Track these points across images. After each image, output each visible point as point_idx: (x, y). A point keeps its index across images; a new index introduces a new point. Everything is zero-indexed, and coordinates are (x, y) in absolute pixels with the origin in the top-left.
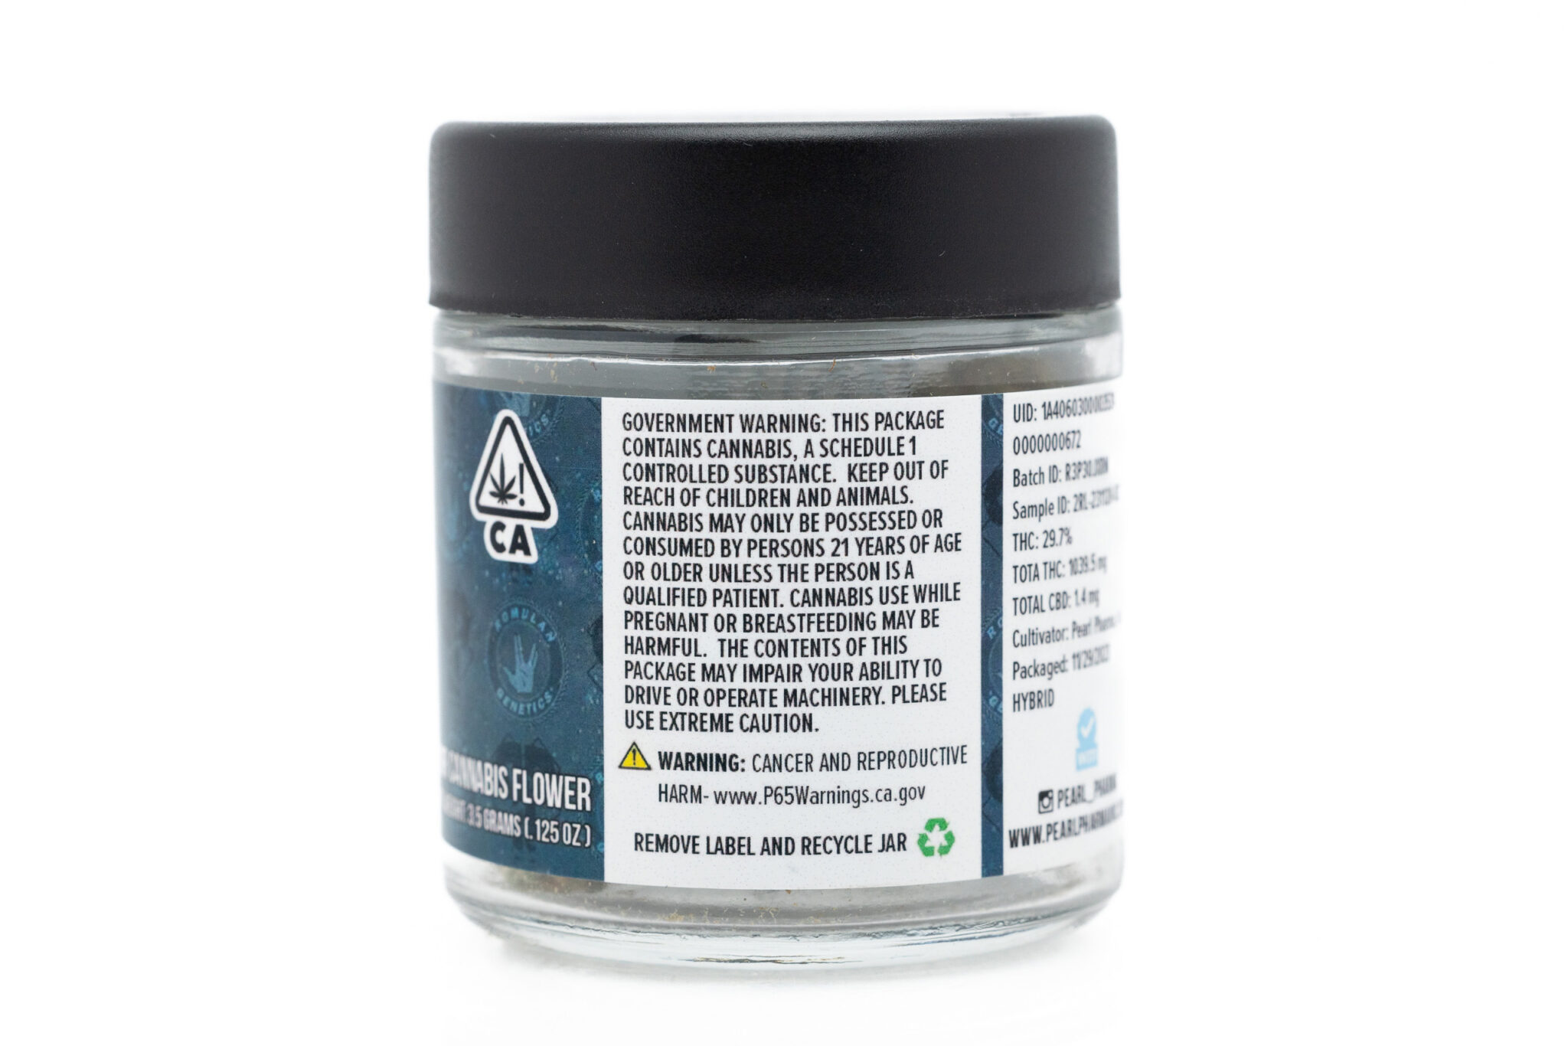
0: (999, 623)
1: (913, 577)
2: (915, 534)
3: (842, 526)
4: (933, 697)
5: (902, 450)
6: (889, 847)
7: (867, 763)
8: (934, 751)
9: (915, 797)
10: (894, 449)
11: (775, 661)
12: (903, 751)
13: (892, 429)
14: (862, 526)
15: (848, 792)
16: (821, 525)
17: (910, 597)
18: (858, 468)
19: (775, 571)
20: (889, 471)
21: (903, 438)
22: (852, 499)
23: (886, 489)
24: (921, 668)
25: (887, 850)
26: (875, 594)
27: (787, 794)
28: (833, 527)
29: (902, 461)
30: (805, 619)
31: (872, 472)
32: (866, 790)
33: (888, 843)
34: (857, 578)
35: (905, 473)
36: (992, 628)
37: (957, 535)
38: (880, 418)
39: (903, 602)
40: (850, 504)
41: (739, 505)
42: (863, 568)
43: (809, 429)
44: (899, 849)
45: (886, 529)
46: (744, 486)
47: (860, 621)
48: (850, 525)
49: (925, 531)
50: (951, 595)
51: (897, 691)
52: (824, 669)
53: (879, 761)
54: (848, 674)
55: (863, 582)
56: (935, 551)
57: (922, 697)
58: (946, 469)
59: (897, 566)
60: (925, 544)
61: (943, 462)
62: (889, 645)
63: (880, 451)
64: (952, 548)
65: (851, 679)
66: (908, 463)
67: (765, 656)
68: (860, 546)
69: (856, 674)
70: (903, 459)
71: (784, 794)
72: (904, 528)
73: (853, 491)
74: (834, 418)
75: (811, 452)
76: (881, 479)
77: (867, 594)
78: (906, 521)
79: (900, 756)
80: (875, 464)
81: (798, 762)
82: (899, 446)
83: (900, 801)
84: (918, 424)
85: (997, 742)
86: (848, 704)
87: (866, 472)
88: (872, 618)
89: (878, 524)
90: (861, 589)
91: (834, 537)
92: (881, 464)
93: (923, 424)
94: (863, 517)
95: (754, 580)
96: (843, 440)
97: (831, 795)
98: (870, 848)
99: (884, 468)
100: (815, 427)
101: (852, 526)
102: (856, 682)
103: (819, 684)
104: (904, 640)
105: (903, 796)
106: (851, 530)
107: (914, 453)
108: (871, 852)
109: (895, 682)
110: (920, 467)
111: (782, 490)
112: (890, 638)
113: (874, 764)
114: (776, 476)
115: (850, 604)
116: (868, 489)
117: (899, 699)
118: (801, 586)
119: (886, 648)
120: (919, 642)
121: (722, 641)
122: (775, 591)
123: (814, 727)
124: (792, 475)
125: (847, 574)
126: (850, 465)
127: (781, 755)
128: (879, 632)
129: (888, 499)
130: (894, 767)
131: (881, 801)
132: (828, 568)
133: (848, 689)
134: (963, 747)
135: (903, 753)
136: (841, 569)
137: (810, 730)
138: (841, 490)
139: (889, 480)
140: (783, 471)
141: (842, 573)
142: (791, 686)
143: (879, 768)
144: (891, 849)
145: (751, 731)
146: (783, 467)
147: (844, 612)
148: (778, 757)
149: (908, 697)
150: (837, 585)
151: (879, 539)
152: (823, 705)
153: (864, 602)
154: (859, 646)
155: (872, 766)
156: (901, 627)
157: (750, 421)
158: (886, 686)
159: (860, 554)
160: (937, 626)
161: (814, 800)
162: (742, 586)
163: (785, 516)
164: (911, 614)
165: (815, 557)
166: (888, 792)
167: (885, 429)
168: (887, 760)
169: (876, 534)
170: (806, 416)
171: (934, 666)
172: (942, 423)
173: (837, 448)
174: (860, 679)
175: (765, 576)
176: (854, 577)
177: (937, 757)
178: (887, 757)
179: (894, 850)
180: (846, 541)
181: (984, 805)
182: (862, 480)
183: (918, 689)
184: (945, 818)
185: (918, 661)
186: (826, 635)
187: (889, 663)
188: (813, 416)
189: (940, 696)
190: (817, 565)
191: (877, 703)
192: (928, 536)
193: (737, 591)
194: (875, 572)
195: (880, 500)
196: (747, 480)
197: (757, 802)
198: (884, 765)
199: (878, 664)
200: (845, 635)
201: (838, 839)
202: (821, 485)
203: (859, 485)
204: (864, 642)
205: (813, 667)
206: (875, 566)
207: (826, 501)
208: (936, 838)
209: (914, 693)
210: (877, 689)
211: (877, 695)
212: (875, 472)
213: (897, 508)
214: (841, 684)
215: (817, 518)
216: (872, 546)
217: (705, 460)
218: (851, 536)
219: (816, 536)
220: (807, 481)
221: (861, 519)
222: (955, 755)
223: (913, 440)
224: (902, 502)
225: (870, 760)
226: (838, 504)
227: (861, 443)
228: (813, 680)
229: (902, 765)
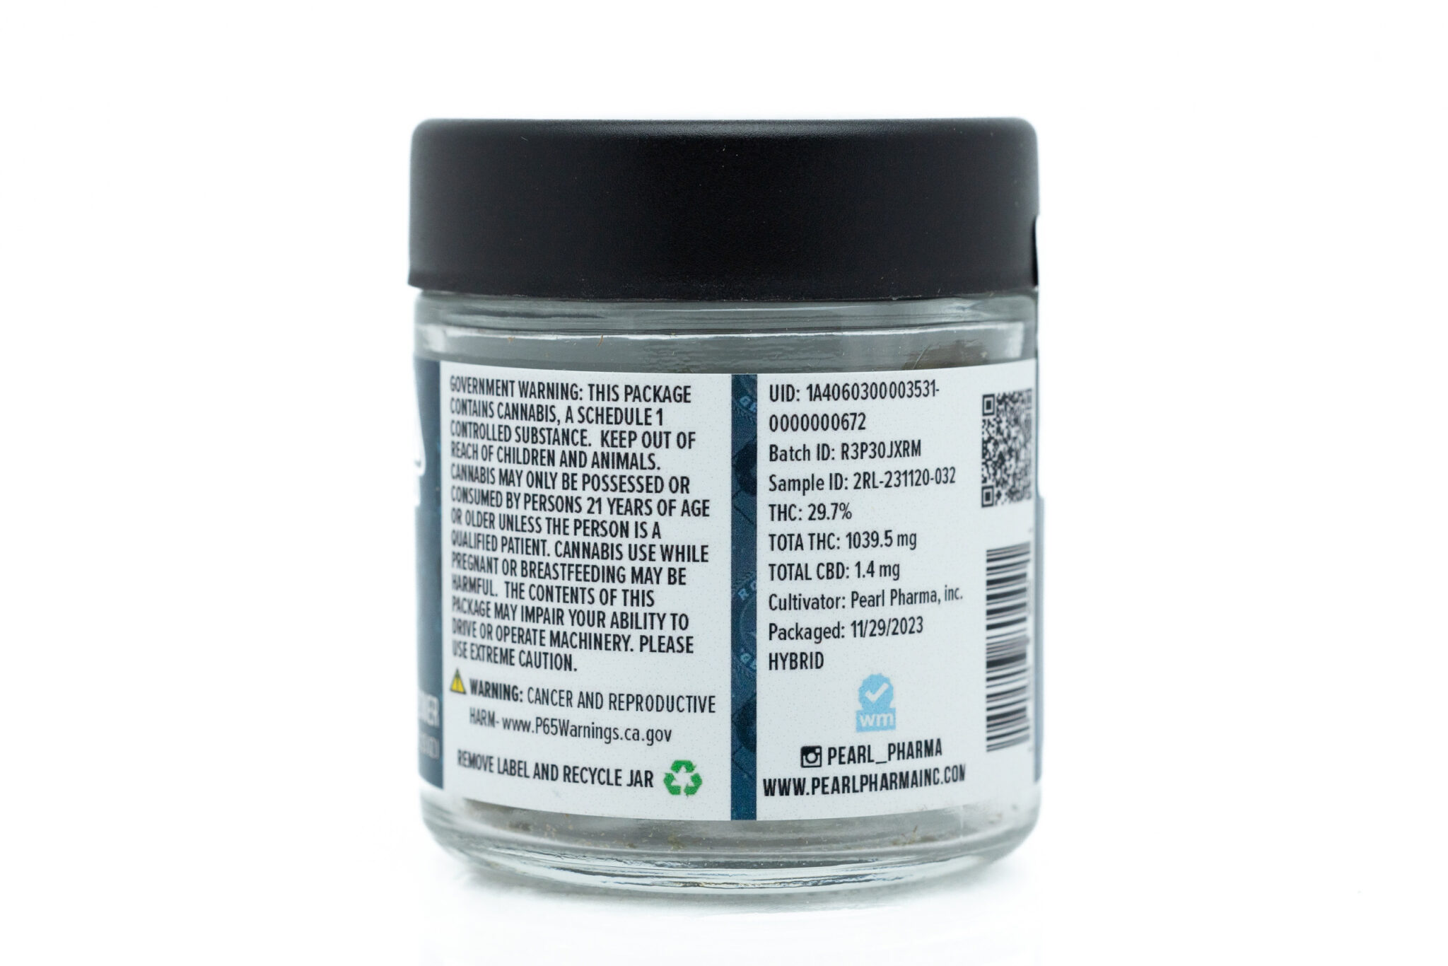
0: (752, 585)
1: (660, 537)
2: (662, 498)
3: (596, 487)
4: (680, 649)
5: (649, 420)
6: (636, 782)
7: (617, 703)
8: (681, 699)
9: (662, 739)
10: (642, 419)
11: (544, 604)
12: (650, 696)
13: (640, 401)
14: (613, 487)
15: (601, 728)
16: (579, 485)
17: (658, 556)
18: (609, 435)
19: (544, 523)
20: (637, 438)
21: (650, 409)
22: (604, 463)
23: (634, 455)
24: (668, 621)
25: (635, 785)
26: (625, 550)
27: (552, 726)
28: (589, 486)
29: (649, 431)
30: (566, 568)
31: (622, 439)
32: (616, 729)
33: (636, 779)
34: (609, 534)
35: (653, 441)
36: (744, 590)
37: (705, 501)
38: (629, 390)
39: (651, 559)
40: (603, 467)
41: (518, 463)
42: (614, 526)
43: (570, 397)
44: (646, 786)
45: (635, 492)
46: (521, 445)
47: (611, 574)
48: (603, 486)
49: (672, 496)
50: (698, 556)
51: (644, 641)
52: (581, 615)
53: (628, 703)
54: (601, 621)
55: (614, 539)
56: (682, 515)
57: (668, 648)
58: (694, 440)
59: (644, 526)
60: (671, 507)
61: (690, 433)
62: (637, 597)
63: (629, 420)
64: (699, 513)
65: (604, 626)
66: (655, 433)
67: (536, 599)
68: (611, 506)
69: (608, 621)
70: (650, 429)
71: (550, 725)
72: (651, 492)
73: (606, 455)
74: (589, 388)
75: (571, 418)
76: (630, 446)
77: (618, 550)
78: (654, 486)
79: (647, 700)
80: (625, 432)
81: (561, 698)
82: (647, 416)
83: (647, 741)
84: (665, 398)
85: (750, 696)
86: (601, 649)
87: (616, 439)
88: (622, 572)
89: (627, 487)
90: (612, 545)
91: (589, 496)
92: (630, 433)
93: (669, 398)
94: (614, 479)
95: (529, 531)
96: (597, 409)
97: (587, 730)
98: (620, 781)
99: (633, 436)
100: (574, 396)
101: (605, 487)
102: (607, 629)
103: (577, 629)
104: (651, 594)
105: (650, 737)
106: (604, 490)
107: (661, 424)
108: (620, 785)
109: (643, 632)
110: (667, 437)
111: (549, 451)
112: (638, 591)
113: (624, 706)
114: (544, 438)
115: (603, 558)
116: (619, 455)
117: (646, 648)
118: (563, 538)
119: (635, 601)
120: (666, 598)
121: (507, 583)
122: (544, 541)
123: (573, 667)
124: (556, 438)
125: (600, 531)
126: (602, 432)
127: (548, 690)
128: (628, 585)
129: (636, 465)
130: (642, 710)
131: (629, 739)
132: (585, 524)
133: (601, 635)
134: (710, 697)
135: (650, 698)
136: (595, 525)
137: (570, 669)
138: (595, 454)
139: (637, 447)
140: (549, 433)
141: (596, 529)
142: (556, 628)
143: (628, 709)
144: (638, 785)
145: (527, 666)
146: (549, 430)
147: (597, 565)
148: (546, 691)
149: (655, 646)
150: (592, 540)
151: (628, 501)
152: (581, 647)
153: (615, 557)
154: (609, 597)
155: (622, 707)
156: (649, 582)
157: (526, 387)
158: (635, 635)
159: (611, 513)
160: (684, 584)
161: (573, 733)
162: (520, 535)
163: (551, 474)
164: (658, 571)
165: (574, 513)
166: (636, 732)
167: (634, 401)
168: (635, 702)
169: (625, 496)
170: (567, 385)
171: (681, 620)
172: (688, 398)
173: (592, 415)
174: (612, 627)
175: (537, 528)
176: (606, 533)
177: (683, 704)
178: (635, 700)
179: (641, 785)
180: (599, 500)
181: (733, 754)
182: (613, 446)
183: (665, 641)
184: (692, 761)
185: (664, 615)
186: (583, 584)
187: (637, 614)
188: (572, 386)
189: (687, 647)
190: (576, 521)
191: (626, 650)
192: (675, 500)
193: (517, 539)
194: (624, 530)
195: (629, 465)
196: (524, 440)
197: (531, 730)
198: (633, 706)
199: (627, 615)
200: (598, 586)
201: (593, 770)
202: (579, 448)
203: (611, 450)
204: (615, 594)
205: (573, 613)
206: (625, 525)
207: (583, 463)
208: (683, 779)
209: (660, 644)
210: (626, 637)
211: (626, 642)
212: (625, 439)
213: (645, 473)
214: (595, 630)
215: (575, 478)
216: (622, 506)
217: (496, 421)
218: (605, 496)
219: (575, 494)
220: (568, 444)
221: (612, 481)
222: (704, 704)
223: (660, 412)
224: (649, 468)
225: (620, 702)
226: (593, 467)
227: (612, 412)
228: (573, 624)
229: (650, 708)
